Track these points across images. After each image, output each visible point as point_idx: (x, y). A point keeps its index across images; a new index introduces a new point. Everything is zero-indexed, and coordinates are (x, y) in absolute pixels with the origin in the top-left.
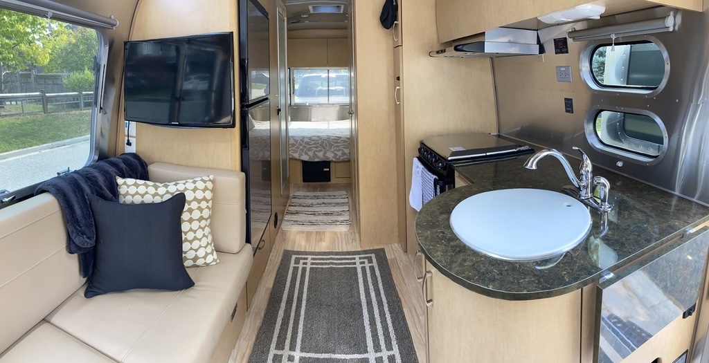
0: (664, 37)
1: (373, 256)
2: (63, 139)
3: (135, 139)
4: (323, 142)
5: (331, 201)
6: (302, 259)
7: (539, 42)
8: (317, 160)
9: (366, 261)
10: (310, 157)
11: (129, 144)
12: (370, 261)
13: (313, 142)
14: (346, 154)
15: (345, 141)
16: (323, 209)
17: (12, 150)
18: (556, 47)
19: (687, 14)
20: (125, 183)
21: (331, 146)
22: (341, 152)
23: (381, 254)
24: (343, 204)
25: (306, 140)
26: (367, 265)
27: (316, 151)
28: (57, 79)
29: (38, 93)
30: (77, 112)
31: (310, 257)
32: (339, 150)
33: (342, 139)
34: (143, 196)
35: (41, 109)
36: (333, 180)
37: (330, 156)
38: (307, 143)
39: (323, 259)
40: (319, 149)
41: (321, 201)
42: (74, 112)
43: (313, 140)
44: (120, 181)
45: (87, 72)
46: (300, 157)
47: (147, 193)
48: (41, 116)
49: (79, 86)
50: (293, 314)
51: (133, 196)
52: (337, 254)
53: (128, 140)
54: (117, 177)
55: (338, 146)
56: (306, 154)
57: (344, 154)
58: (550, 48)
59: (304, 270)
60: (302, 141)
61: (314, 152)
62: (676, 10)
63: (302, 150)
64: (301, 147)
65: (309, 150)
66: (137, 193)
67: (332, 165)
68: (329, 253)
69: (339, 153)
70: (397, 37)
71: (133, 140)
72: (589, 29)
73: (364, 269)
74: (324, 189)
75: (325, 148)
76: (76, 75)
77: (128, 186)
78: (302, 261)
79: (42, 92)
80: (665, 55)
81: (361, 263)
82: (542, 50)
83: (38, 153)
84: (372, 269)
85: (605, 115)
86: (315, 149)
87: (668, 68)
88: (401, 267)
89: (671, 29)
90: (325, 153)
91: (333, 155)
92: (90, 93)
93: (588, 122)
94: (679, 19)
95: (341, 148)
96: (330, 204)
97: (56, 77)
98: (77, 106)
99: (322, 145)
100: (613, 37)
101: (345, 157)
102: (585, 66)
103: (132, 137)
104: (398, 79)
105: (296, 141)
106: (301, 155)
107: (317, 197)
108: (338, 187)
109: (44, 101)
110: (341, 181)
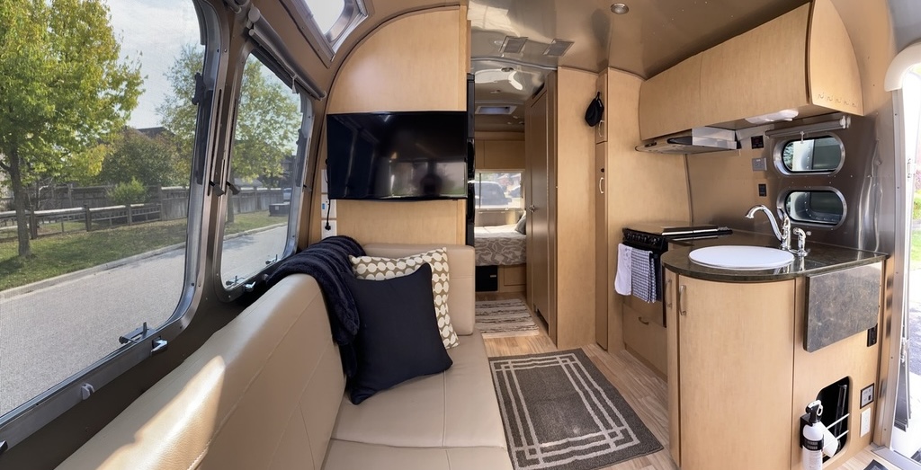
0: (840, 133)
1: (573, 355)
2: (119, 258)
3: (335, 222)
4: (490, 244)
5: (507, 309)
6: (502, 363)
7: (736, 139)
8: (483, 264)
9: (568, 359)
11: (328, 228)
12: (572, 359)
14: (517, 257)
15: (515, 243)
16: (503, 317)
17: (60, 274)
18: (753, 144)
19: (853, 117)
20: (362, 262)
21: (500, 248)
22: (512, 255)
23: (580, 353)
24: (522, 311)
26: (571, 364)
27: (483, 254)
28: (100, 192)
29: (80, 209)
30: (126, 228)
31: (510, 361)
32: (510, 253)
33: (512, 241)
34: (384, 272)
35: (84, 226)
36: (502, 288)
37: (499, 259)
39: (524, 362)
40: (486, 251)
41: (495, 309)
42: (121, 228)
44: (355, 260)
45: (135, 182)
47: (387, 269)
48: (85, 235)
49: (127, 198)
50: (516, 413)
51: (375, 274)
52: (537, 355)
53: (328, 223)
54: (350, 256)
55: (508, 249)
57: (515, 257)
58: (747, 144)
59: (509, 374)
61: (480, 256)
62: (847, 115)
66: (378, 271)
67: (500, 271)
68: (529, 356)
69: (510, 256)
70: (602, 133)
71: (333, 224)
72: (775, 129)
73: (568, 366)
74: (494, 298)
75: (493, 251)
76: (122, 187)
77: (367, 264)
78: (503, 366)
79: (85, 206)
80: (842, 146)
81: (563, 362)
82: (739, 146)
83: (92, 275)
84: (576, 365)
85: (794, 196)
86: (481, 252)
87: (843, 154)
88: (605, 362)
89: (844, 127)
90: (494, 256)
91: (503, 258)
92: (140, 205)
93: (780, 201)
94: (849, 121)
95: (511, 250)
96: (508, 311)
97: (97, 191)
98: (123, 221)
99: (490, 247)
100: (802, 133)
101: (517, 260)
102: (777, 157)
103: (331, 219)
104: (603, 170)
107: (490, 306)
108: (507, 296)
109: (86, 218)
110: (509, 290)
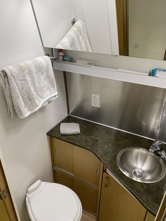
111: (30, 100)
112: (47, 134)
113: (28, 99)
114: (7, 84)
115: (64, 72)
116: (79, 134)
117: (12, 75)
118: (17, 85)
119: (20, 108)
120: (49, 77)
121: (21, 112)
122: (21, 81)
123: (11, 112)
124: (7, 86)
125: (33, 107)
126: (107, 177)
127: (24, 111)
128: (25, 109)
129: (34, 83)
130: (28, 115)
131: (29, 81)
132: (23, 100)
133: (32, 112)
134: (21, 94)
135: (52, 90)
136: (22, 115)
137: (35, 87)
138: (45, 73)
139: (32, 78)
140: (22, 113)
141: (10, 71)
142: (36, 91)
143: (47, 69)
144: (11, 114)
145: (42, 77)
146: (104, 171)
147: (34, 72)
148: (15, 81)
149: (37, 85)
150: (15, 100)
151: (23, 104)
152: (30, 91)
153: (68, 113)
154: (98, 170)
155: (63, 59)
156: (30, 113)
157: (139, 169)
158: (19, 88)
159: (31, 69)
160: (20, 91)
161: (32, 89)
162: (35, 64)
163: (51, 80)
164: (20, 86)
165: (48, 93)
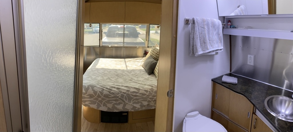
4: (122, 96)
8: (115, 111)
10: (109, 108)
13: (113, 96)
14: (144, 106)
22: (140, 104)
25: (105, 92)
27: (116, 104)
32: (138, 103)
33: (141, 92)
37: (129, 108)
38: (106, 96)
40: (119, 101)
43: (113, 93)
46: (98, 107)
55: (136, 99)
56: (105, 105)
57: (142, 106)
60: (101, 93)
61: (114, 105)
63: (101, 102)
64: (100, 99)
65: (108, 102)
69: (138, 106)
75: (124, 102)
86: (114, 102)
90: (125, 105)
91: (131, 107)
99: (121, 98)
101: (144, 108)
105: (95, 92)
106: (99, 106)
111: (204, 43)
112: (212, 80)
113: (203, 42)
114: (193, 29)
115: (230, 36)
116: (236, 84)
117: (197, 21)
118: (199, 30)
119: (197, 46)
120: (218, 34)
121: (197, 49)
122: (202, 28)
123: (191, 50)
124: (193, 31)
125: (205, 49)
126: (256, 119)
127: (199, 49)
128: (200, 48)
129: (209, 33)
130: (201, 53)
131: (206, 30)
132: (200, 42)
133: (204, 52)
134: (200, 37)
135: (220, 44)
136: (197, 52)
137: (209, 36)
138: (217, 31)
139: (209, 28)
140: (197, 51)
141: (197, 19)
142: (209, 40)
143: (218, 28)
144: (190, 53)
145: (215, 33)
146: (254, 113)
147: (210, 25)
148: (198, 26)
149: (211, 36)
150: (195, 40)
151: (199, 45)
152: (206, 37)
153: (231, 71)
154: (249, 113)
155: (230, 27)
156: (202, 53)
157: (283, 113)
158: (199, 33)
159: (209, 22)
160: (199, 34)
161: (207, 37)
162: (212, 21)
163: (220, 37)
164: (200, 31)
165: (217, 45)
